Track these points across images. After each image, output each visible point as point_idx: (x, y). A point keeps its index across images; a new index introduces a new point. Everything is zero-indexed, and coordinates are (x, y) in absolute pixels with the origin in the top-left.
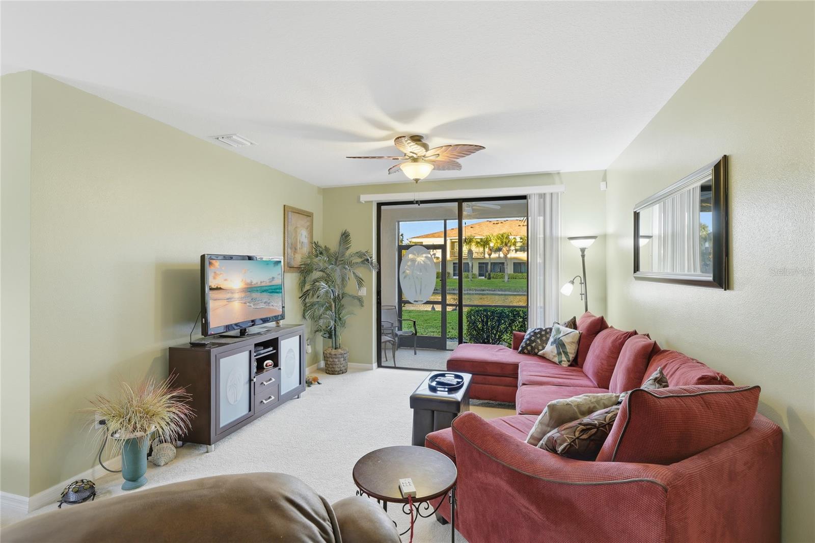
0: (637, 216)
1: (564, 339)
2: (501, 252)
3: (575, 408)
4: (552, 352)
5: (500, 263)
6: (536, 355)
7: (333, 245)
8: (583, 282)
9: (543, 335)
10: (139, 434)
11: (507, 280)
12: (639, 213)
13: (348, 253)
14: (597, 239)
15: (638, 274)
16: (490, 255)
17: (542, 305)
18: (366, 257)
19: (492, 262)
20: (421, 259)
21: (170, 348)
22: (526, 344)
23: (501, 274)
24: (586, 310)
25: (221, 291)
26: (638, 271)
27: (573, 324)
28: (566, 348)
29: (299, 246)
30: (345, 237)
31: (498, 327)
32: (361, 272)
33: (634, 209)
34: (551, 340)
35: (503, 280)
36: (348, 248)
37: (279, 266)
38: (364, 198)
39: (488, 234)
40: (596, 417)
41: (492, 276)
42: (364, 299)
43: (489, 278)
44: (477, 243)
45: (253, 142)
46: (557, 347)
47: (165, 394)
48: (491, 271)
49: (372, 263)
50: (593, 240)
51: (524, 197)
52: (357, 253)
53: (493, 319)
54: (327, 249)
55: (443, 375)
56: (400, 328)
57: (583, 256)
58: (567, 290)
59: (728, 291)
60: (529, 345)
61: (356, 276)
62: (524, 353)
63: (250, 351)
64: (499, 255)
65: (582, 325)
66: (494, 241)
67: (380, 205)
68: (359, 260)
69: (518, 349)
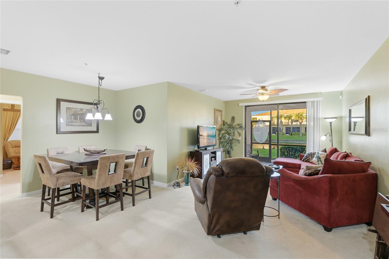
0: (350, 111)
1: (320, 156)
2: (298, 122)
3: (314, 167)
4: (315, 161)
5: (298, 128)
6: (309, 162)
7: (229, 121)
8: (331, 135)
9: (312, 155)
10: (189, 172)
11: (301, 136)
12: (351, 109)
13: (234, 124)
14: (337, 118)
15: (350, 132)
16: (292, 123)
17: (313, 145)
18: (241, 126)
19: (293, 127)
20: (261, 125)
21: (190, 152)
22: (305, 158)
23: (298, 133)
24: (332, 146)
25: (202, 136)
26: (350, 131)
27: (325, 151)
28: (321, 159)
29: (218, 122)
30: (233, 119)
31: (295, 155)
32: (239, 131)
33: (349, 108)
34: (315, 156)
35: (299, 136)
36: (234, 122)
37: (215, 129)
38: (240, 104)
39: (291, 113)
40: (319, 169)
41: (293, 134)
42: (240, 141)
43: (291, 135)
44: (285, 118)
45: (210, 91)
46: (318, 159)
47: (194, 162)
48: (292, 132)
49: (243, 128)
50: (335, 119)
51: (305, 102)
52: (238, 124)
53: (292, 151)
54: (226, 123)
55: (272, 165)
56: (251, 153)
57: (331, 125)
58: (323, 138)
59: (369, 137)
60: (306, 158)
61: (238, 132)
62: (304, 161)
63: (210, 154)
64: (297, 123)
65: (328, 151)
66: (294, 117)
67: (246, 107)
68: (238, 127)
69: (301, 160)
